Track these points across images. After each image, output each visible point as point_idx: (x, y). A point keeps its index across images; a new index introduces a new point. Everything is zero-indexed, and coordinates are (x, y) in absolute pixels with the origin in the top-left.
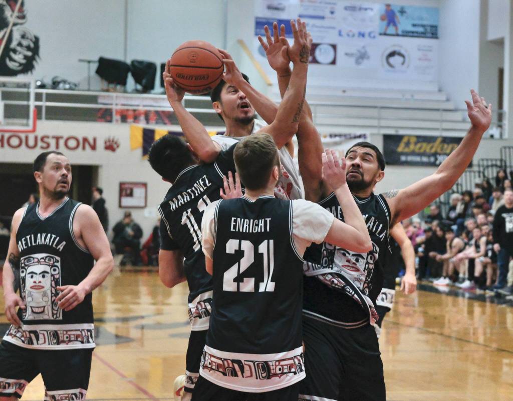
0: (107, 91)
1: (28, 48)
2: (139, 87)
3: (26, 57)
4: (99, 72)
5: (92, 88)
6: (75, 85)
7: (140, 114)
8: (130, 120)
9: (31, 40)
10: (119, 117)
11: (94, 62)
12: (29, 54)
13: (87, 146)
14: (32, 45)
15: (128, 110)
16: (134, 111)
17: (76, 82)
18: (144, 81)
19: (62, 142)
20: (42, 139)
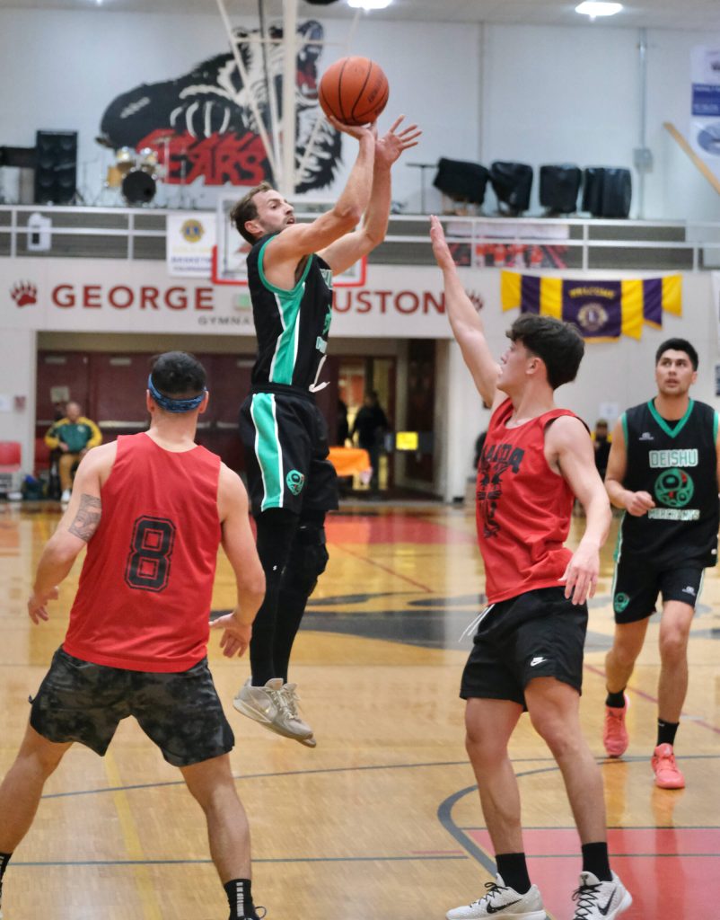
0: (453, 214)
1: (325, 146)
2: (504, 207)
3: (321, 161)
4: (438, 183)
5: (428, 210)
6: (400, 205)
7: (516, 252)
8: (500, 262)
9: (329, 133)
10: (481, 258)
11: (431, 166)
12: (326, 156)
13: (431, 308)
14: (330, 142)
15: (496, 246)
16: (506, 246)
17: (402, 201)
18: (513, 197)
19: (390, 301)
20: (359, 297)
